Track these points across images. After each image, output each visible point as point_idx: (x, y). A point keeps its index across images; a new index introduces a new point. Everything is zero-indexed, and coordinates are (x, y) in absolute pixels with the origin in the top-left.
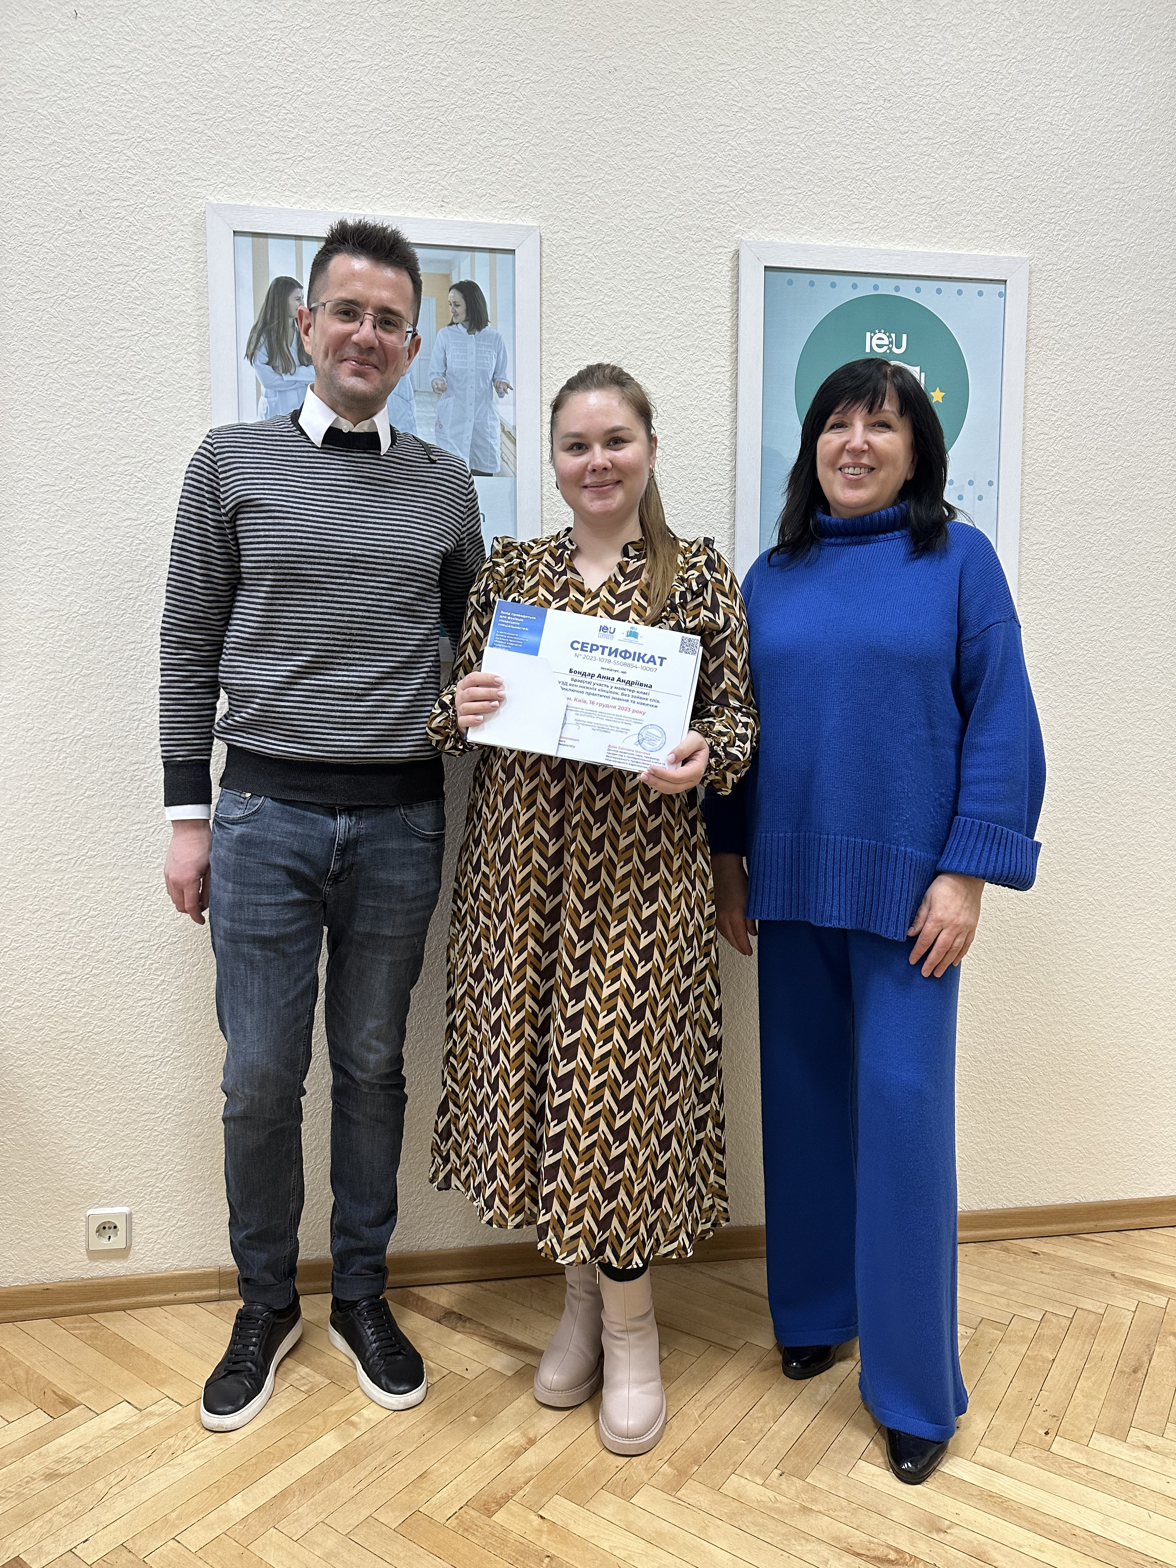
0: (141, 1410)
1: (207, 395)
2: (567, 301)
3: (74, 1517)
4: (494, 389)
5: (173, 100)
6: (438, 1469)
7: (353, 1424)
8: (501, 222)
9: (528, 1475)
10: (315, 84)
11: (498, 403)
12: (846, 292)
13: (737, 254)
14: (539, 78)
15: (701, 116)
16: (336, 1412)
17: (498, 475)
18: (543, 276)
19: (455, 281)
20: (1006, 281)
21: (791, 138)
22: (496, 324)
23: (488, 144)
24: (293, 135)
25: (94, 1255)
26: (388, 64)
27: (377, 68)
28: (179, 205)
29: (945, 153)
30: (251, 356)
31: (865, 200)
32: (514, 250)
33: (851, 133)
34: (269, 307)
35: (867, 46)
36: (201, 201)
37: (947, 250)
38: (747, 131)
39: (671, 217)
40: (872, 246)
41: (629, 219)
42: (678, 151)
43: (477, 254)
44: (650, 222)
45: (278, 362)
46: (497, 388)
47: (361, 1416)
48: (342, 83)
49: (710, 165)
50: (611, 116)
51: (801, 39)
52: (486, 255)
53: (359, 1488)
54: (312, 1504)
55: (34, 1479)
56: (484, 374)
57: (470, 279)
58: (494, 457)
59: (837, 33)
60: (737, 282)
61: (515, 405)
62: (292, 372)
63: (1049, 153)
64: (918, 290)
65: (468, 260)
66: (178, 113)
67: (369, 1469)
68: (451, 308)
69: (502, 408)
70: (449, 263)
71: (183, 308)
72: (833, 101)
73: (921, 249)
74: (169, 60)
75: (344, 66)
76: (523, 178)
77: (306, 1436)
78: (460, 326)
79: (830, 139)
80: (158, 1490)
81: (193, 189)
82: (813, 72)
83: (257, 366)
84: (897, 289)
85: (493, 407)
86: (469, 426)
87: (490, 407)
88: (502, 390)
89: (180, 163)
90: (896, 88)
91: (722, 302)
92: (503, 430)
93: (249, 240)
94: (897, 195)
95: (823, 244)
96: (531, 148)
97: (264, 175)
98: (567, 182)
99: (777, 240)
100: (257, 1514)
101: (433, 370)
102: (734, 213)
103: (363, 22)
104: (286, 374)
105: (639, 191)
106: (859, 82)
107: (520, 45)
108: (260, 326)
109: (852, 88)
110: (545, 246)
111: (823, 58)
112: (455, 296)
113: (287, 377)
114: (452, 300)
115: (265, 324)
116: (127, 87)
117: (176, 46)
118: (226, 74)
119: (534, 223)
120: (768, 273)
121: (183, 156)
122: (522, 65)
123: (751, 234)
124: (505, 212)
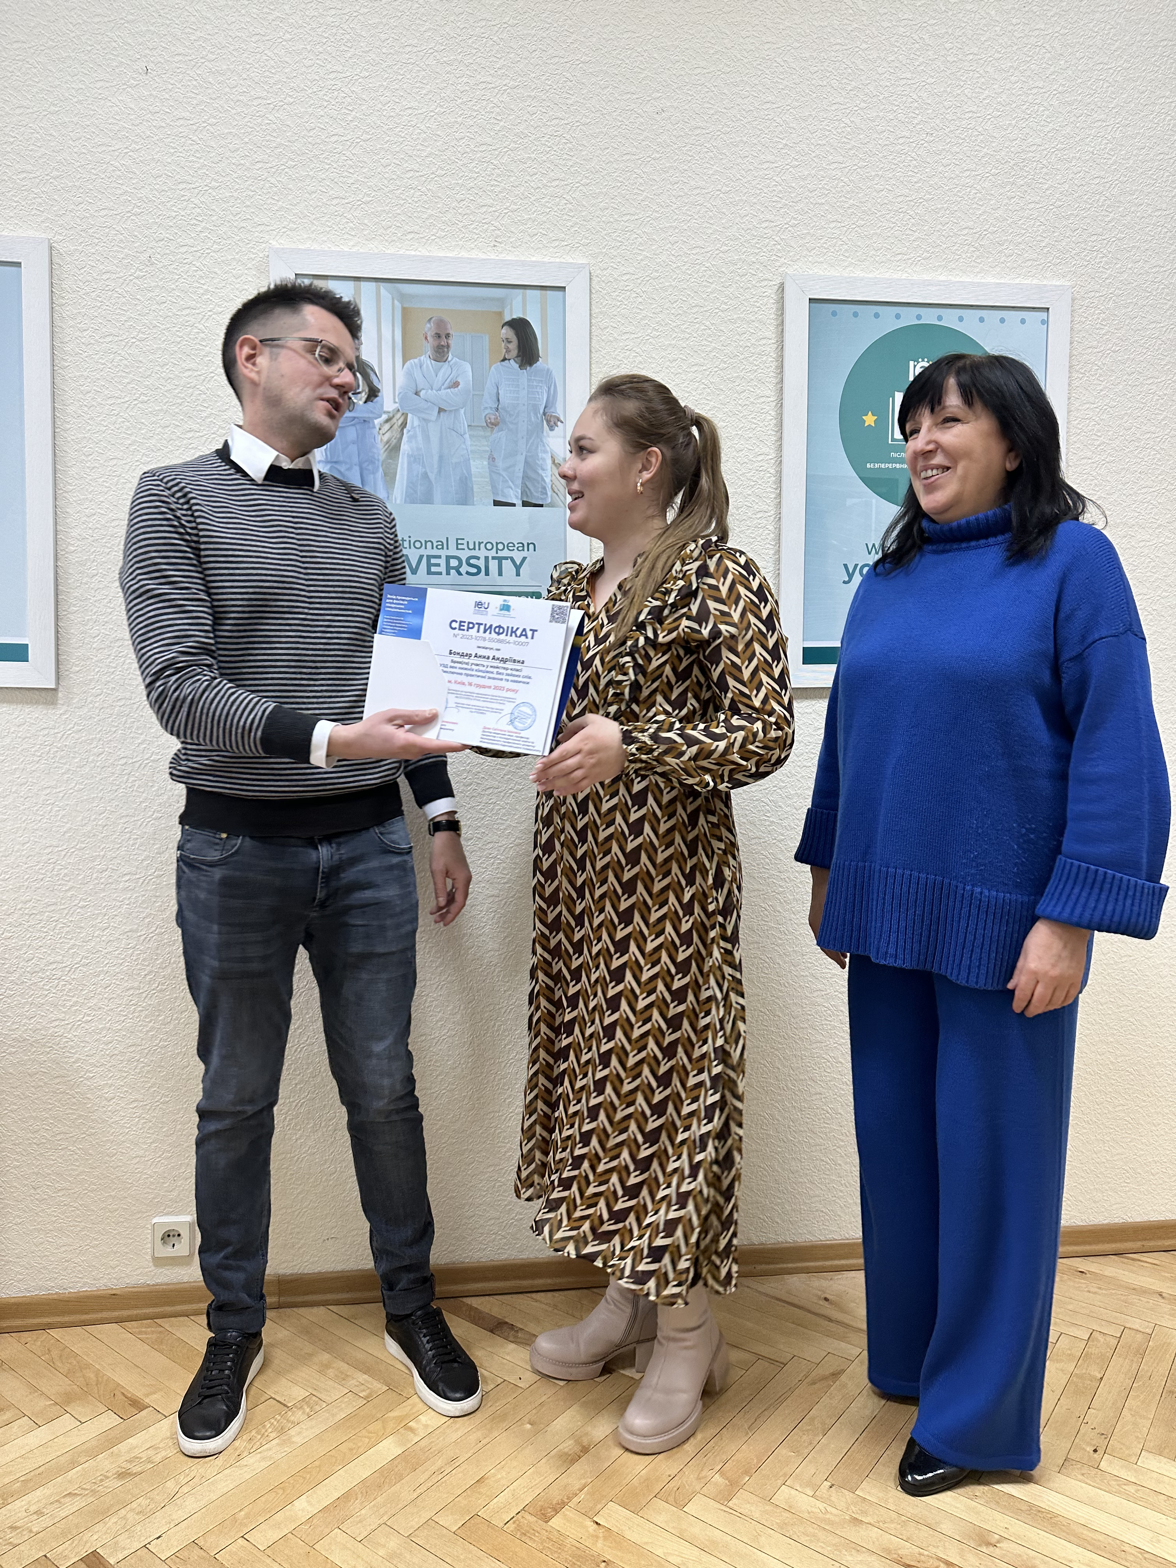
2: (615, 335)
3: (146, 1514)
4: (544, 422)
5: (238, 150)
6: (495, 1475)
7: (411, 1430)
8: (552, 260)
9: (580, 1482)
10: (373, 131)
11: (548, 436)
12: (890, 323)
13: (782, 287)
14: (589, 120)
15: (747, 154)
16: (394, 1418)
17: (549, 505)
18: (593, 312)
19: (507, 318)
20: (1048, 309)
21: (834, 173)
22: (547, 358)
23: (540, 185)
24: (352, 181)
25: (159, 1262)
26: (443, 110)
27: (432, 114)
28: (243, 249)
29: (987, 184)
31: (908, 232)
32: (564, 288)
33: (893, 167)
35: (910, 82)
36: (264, 245)
37: (990, 280)
38: (792, 167)
39: (717, 252)
40: (915, 277)
41: (676, 254)
42: (725, 188)
43: (529, 292)
44: (696, 257)
46: (548, 422)
47: (418, 1422)
48: (398, 129)
49: (755, 200)
50: (658, 156)
51: (845, 76)
52: (537, 293)
53: (419, 1491)
54: (373, 1506)
55: (107, 1477)
56: (535, 408)
57: (522, 316)
58: (544, 488)
59: (880, 70)
60: (782, 314)
63: (1091, 182)
64: (961, 319)
65: (520, 298)
66: (242, 162)
67: (429, 1472)
68: (503, 344)
70: (502, 301)
72: (875, 136)
73: (964, 279)
74: (234, 111)
75: (401, 113)
76: (573, 217)
77: (366, 1441)
78: (512, 361)
79: (873, 174)
80: (225, 1490)
81: (257, 234)
82: (856, 108)
84: (940, 318)
85: (544, 439)
86: (521, 459)
87: (542, 441)
88: (552, 423)
89: (244, 209)
90: (938, 122)
91: (768, 334)
92: (554, 462)
94: (940, 226)
95: (866, 275)
96: (581, 187)
97: (325, 219)
98: (616, 220)
99: (821, 273)
100: (320, 1514)
101: (486, 405)
102: (779, 247)
103: (419, 71)
105: (685, 227)
106: (901, 117)
107: (571, 88)
109: (895, 122)
110: (594, 283)
111: (867, 95)
112: (507, 332)
114: (504, 337)
116: (194, 138)
117: (241, 98)
118: (289, 123)
119: (584, 261)
120: (813, 305)
121: (248, 203)
122: (572, 108)
123: (796, 267)
124: (555, 250)
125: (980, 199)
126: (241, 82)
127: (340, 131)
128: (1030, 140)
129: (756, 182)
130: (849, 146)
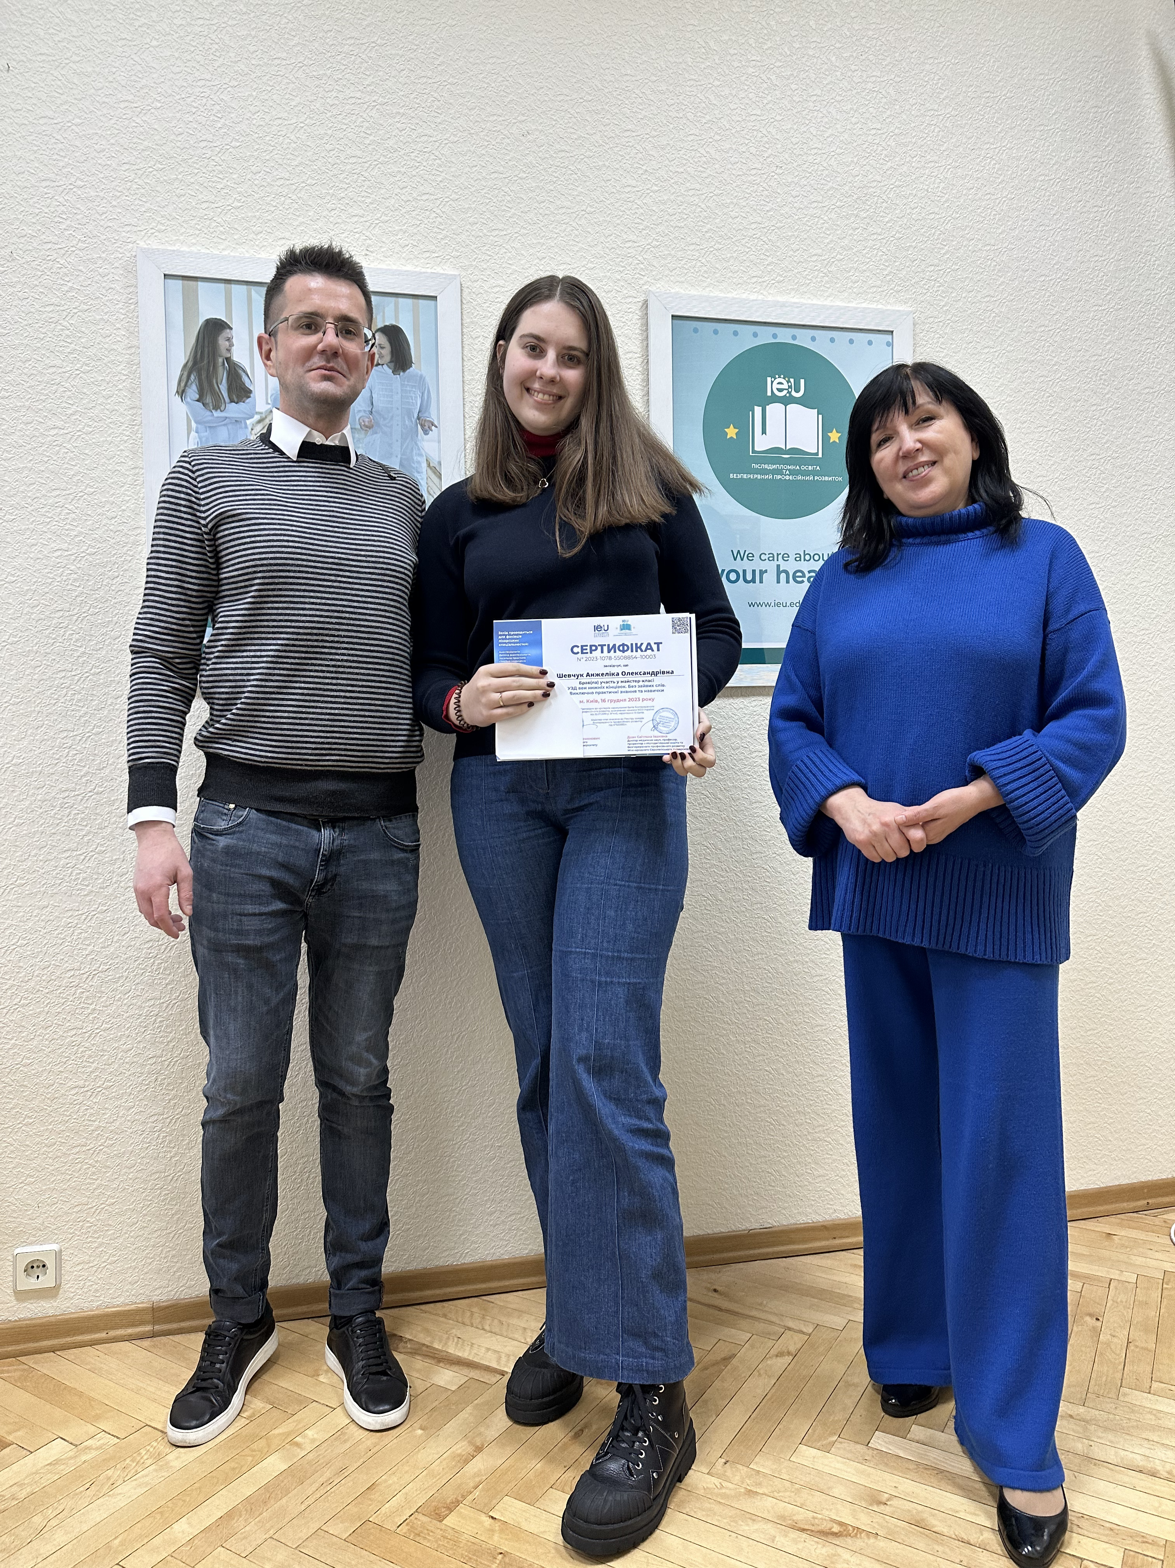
0: (76, 1446)
1: (138, 430)
4: (419, 427)
5: (104, 150)
6: (386, 1481)
7: (298, 1445)
8: (423, 270)
9: (477, 1480)
10: (243, 139)
11: (423, 440)
12: (748, 340)
13: (646, 304)
14: (456, 139)
15: (610, 178)
16: (280, 1434)
18: (464, 322)
19: (381, 325)
20: (892, 332)
21: (692, 199)
23: (410, 198)
24: (222, 186)
25: (22, 1296)
26: (313, 122)
27: (302, 125)
28: (110, 248)
29: (833, 216)
30: (181, 393)
31: (762, 257)
32: (436, 297)
33: (747, 196)
34: (199, 346)
35: (759, 118)
36: (131, 245)
37: (839, 303)
38: (652, 191)
40: (770, 298)
42: (589, 208)
43: (401, 300)
45: (208, 399)
46: (422, 426)
47: (305, 1437)
48: (268, 138)
49: (618, 222)
50: (525, 175)
51: (699, 109)
52: (410, 301)
53: (307, 1503)
54: (259, 1522)
56: (409, 413)
57: (394, 323)
59: (732, 106)
60: (647, 329)
61: (439, 442)
62: (222, 408)
64: (813, 339)
65: (392, 305)
66: (109, 163)
67: (317, 1485)
69: (428, 444)
71: (115, 347)
73: (815, 302)
74: (99, 113)
75: (271, 122)
76: (443, 230)
77: (250, 1459)
78: (385, 367)
79: (729, 201)
80: (97, 1521)
81: (124, 234)
82: (711, 140)
83: (187, 403)
84: (794, 337)
85: (419, 444)
87: (417, 445)
88: (426, 427)
89: (111, 209)
90: (787, 156)
91: (634, 348)
92: (429, 465)
93: (180, 283)
94: (791, 253)
95: (725, 296)
96: (451, 202)
97: (194, 222)
98: (485, 235)
99: (682, 292)
100: (203, 1534)
101: (360, 409)
102: (642, 266)
103: (288, 83)
104: (216, 410)
106: (753, 150)
107: (438, 108)
108: (190, 364)
109: (747, 154)
110: (465, 294)
111: (720, 128)
112: (379, 338)
113: (217, 414)
114: (377, 343)
115: (195, 363)
116: (59, 137)
117: (107, 100)
118: (156, 127)
119: (456, 272)
120: (675, 322)
121: (114, 203)
122: (441, 127)
123: (658, 285)
124: (426, 261)
125: (827, 229)
126: (107, 84)
127: (210, 137)
128: (871, 176)
129: (619, 204)
130: (704, 175)
